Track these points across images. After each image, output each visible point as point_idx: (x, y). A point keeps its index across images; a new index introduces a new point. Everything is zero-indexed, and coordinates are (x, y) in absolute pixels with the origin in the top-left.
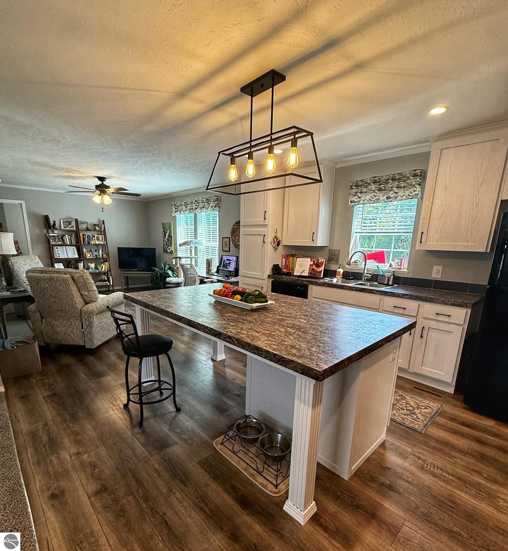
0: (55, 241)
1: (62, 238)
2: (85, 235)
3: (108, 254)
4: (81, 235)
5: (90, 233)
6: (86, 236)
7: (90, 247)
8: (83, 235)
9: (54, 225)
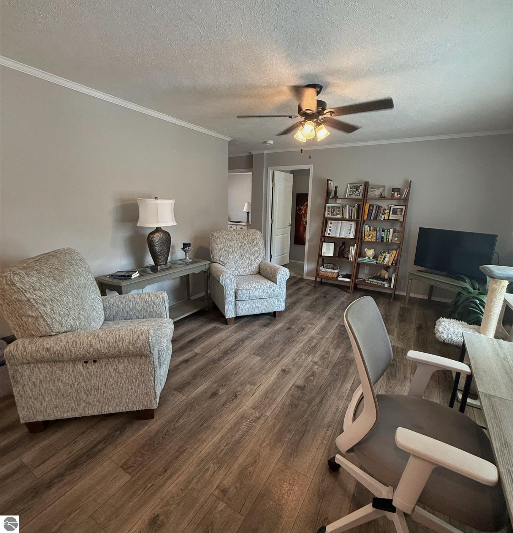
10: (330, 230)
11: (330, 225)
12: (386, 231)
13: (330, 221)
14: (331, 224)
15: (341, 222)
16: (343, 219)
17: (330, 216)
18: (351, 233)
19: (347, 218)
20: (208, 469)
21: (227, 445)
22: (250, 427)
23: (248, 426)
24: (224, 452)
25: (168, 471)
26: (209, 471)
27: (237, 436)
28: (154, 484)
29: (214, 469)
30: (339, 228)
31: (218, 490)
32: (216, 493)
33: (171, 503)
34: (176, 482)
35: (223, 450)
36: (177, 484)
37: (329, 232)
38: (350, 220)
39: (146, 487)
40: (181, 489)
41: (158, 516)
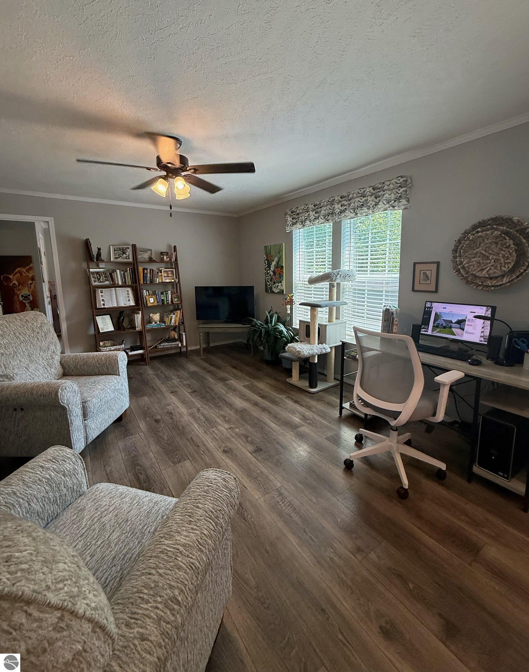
0: (99, 279)
1: (111, 274)
2: (147, 269)
3: (180, 298)
4: (141, 269)
5: (154, 267)
6: (149, 271)
7: (154, 288)
8: (144, 270)
9: (99, 254)
10: (103, 300)
11: (101, 294)
12: (165, 293)
13: (100, 290)
14: (102, 292)
15: (113, 289)
16: (114, 285)
17: (97, 283)
18: (131, 300)
19: (120, 283)
20: (331, 559)
21: (305, 532)
22: (290, 504)
23: (288, 506)
24: (313, 538)
25: (324, 607)
26: (335, 558)
27: (297, 519)
28: (340, 629)
29: (333, 552)
30: (114, 296)
31: (357, 555)
32: (360, 558)
33: (366, 608)
34: (341, 599)
35: (311, 537)
36: (344, 598)
37: (102, 303)
38: (124, 286)
39: (341, 641)
40: (351, 593)
41: (381, 627)
